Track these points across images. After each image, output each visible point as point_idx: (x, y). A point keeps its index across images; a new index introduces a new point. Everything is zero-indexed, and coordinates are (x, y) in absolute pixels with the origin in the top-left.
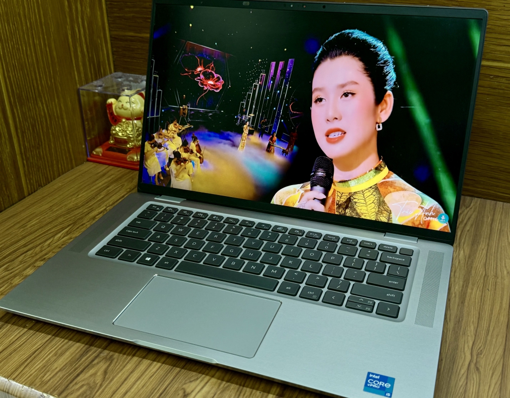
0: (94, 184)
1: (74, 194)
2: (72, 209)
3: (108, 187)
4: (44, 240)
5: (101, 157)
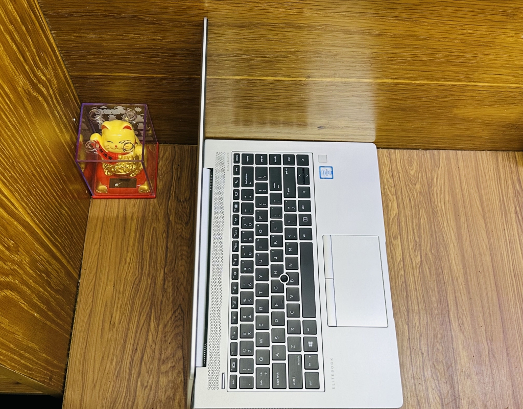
0: (126, 235)
1: (120, 260)
2: (136, 283)
3: (143, 236)
4: (144, 336)
5: (109, 194)
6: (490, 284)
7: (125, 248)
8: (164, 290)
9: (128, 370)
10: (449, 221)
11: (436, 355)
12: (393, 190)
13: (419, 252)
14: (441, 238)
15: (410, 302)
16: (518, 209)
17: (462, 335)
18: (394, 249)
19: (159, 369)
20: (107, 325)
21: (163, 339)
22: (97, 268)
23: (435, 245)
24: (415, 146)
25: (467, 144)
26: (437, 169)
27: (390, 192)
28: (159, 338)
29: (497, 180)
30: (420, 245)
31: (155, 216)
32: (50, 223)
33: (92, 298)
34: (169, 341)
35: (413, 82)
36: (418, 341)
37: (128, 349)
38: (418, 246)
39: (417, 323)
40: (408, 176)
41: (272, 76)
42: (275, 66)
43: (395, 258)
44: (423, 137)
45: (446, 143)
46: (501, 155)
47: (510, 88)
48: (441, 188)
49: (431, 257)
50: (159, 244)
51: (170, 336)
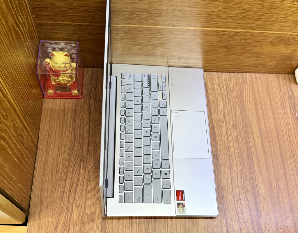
0: (65, 120)
2: (72, 147)
5: (54, 96)
6: (277, 148)
7: (65, 128)
8: (88, 151)
9: (67, 197)
10: (252, 113)
11: (247, 187)
12: (220, 95)
13: (236, 130)
14: (248, 122)
15: (231, 158)
16: (291, 106)
17: (261, 177)
18: (222, 128)
19: (86, 196)
20: (54, 171)
21: (88, 179)
22: (48, 139)
23: (245, 126)
24: (233, 70)
25: (262, 69)
26: (245, 84)
27: (219, 96)
28: (86, 179)
29: (279, 90)
30: (236, 126)
31: (82, 109)
32: (23, 107)
33: (45, 155)
34: (92, 180)
35: (233, 30)
36: (236, 180)
37: (68, 185)
38: (235, 127)
39: (235, 169)
40: (229, 87)
41: (153, 25)
42: (155, 19)
43: (222, 133)
44: (237, 65)
45: (250, 68)
46: (281, 76)
47: (287, 34)
48: (247, 94)
49: (242, 133)
50: (85, 125)
51: (92, 177)
